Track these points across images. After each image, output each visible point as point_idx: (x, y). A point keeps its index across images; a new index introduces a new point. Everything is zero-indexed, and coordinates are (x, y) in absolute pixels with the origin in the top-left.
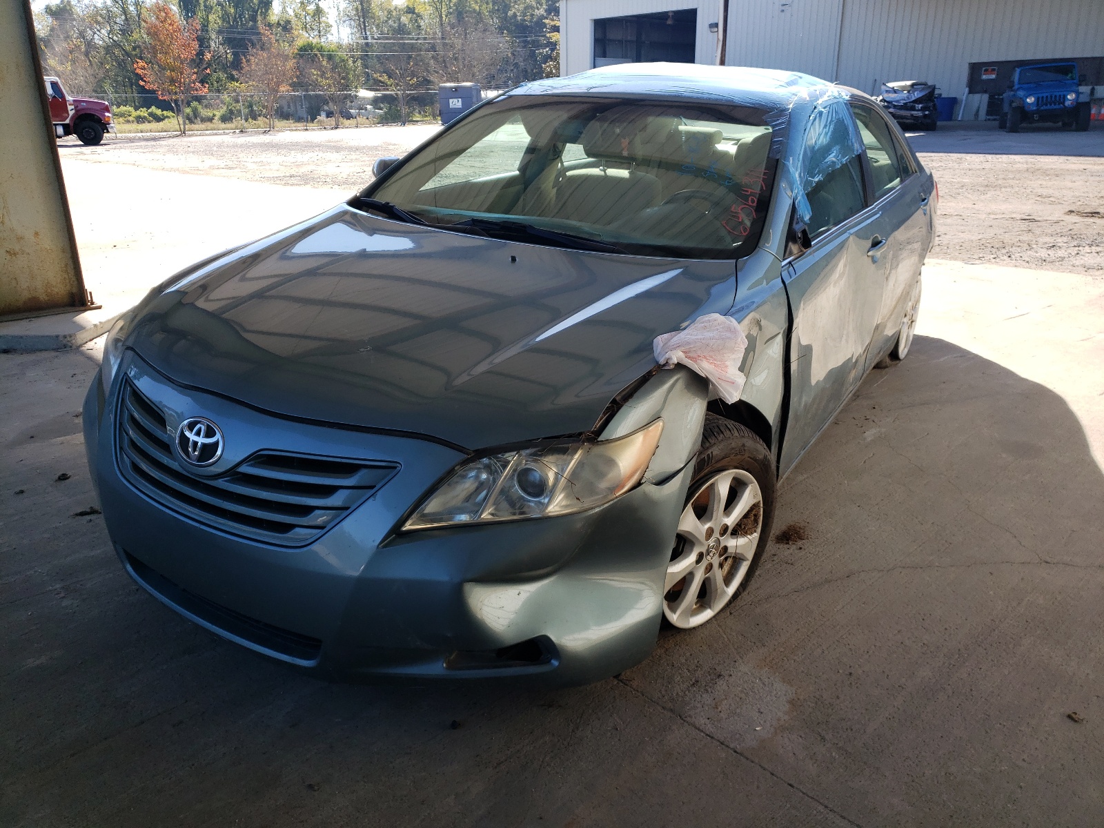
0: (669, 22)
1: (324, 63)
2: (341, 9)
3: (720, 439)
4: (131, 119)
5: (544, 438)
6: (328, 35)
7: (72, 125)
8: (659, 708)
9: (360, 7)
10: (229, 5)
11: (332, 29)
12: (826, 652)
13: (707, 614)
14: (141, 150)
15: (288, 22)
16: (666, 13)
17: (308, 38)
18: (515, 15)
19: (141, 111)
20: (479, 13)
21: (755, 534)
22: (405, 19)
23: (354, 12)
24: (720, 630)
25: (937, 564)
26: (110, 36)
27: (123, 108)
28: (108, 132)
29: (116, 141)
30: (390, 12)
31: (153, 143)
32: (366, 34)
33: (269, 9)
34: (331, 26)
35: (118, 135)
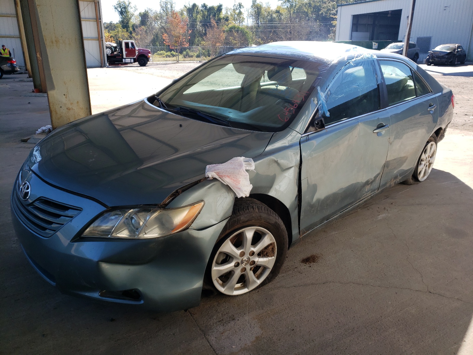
0: (389, 16)
1: (235, 34)
2: (249, 11)
3: (246, 212)
4: (164, 56)
5: (144, 205)
6: (243, 23)
7: (136, 59)
8: (198, 329)
9: (257, 11)
10: (206, 11)
11: (245, 20)
12: (289, 317)
13: (245, 290)
14: (158, 69)
15: (228, 17)
16: (388, 11)
17: (235, 24)
18: (322, 14)
19: (168, 53)
20: (307, 13)
21: (273, 257)
22: (274, 15)
23: (254, 13)
24: (248, 298)
25: (372, 284)
26: (161, 24)
27: (162, 52)
28: (149, 61)
29: (151, 65)
30: (269, 13)
31: (165, 66)
32: (258, 22)
33: (221, 12)
34: (245, 19)
35: (154, 62)
